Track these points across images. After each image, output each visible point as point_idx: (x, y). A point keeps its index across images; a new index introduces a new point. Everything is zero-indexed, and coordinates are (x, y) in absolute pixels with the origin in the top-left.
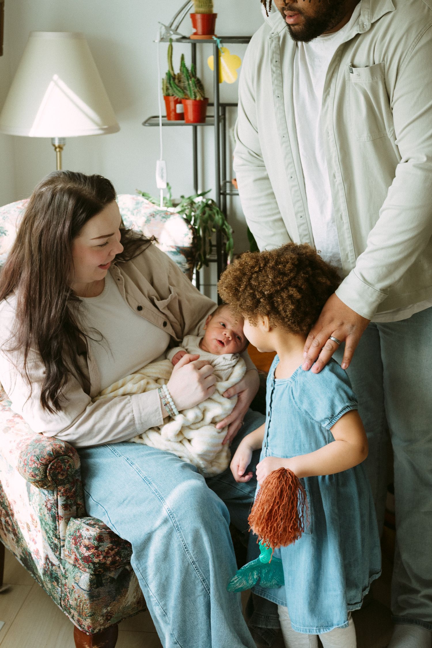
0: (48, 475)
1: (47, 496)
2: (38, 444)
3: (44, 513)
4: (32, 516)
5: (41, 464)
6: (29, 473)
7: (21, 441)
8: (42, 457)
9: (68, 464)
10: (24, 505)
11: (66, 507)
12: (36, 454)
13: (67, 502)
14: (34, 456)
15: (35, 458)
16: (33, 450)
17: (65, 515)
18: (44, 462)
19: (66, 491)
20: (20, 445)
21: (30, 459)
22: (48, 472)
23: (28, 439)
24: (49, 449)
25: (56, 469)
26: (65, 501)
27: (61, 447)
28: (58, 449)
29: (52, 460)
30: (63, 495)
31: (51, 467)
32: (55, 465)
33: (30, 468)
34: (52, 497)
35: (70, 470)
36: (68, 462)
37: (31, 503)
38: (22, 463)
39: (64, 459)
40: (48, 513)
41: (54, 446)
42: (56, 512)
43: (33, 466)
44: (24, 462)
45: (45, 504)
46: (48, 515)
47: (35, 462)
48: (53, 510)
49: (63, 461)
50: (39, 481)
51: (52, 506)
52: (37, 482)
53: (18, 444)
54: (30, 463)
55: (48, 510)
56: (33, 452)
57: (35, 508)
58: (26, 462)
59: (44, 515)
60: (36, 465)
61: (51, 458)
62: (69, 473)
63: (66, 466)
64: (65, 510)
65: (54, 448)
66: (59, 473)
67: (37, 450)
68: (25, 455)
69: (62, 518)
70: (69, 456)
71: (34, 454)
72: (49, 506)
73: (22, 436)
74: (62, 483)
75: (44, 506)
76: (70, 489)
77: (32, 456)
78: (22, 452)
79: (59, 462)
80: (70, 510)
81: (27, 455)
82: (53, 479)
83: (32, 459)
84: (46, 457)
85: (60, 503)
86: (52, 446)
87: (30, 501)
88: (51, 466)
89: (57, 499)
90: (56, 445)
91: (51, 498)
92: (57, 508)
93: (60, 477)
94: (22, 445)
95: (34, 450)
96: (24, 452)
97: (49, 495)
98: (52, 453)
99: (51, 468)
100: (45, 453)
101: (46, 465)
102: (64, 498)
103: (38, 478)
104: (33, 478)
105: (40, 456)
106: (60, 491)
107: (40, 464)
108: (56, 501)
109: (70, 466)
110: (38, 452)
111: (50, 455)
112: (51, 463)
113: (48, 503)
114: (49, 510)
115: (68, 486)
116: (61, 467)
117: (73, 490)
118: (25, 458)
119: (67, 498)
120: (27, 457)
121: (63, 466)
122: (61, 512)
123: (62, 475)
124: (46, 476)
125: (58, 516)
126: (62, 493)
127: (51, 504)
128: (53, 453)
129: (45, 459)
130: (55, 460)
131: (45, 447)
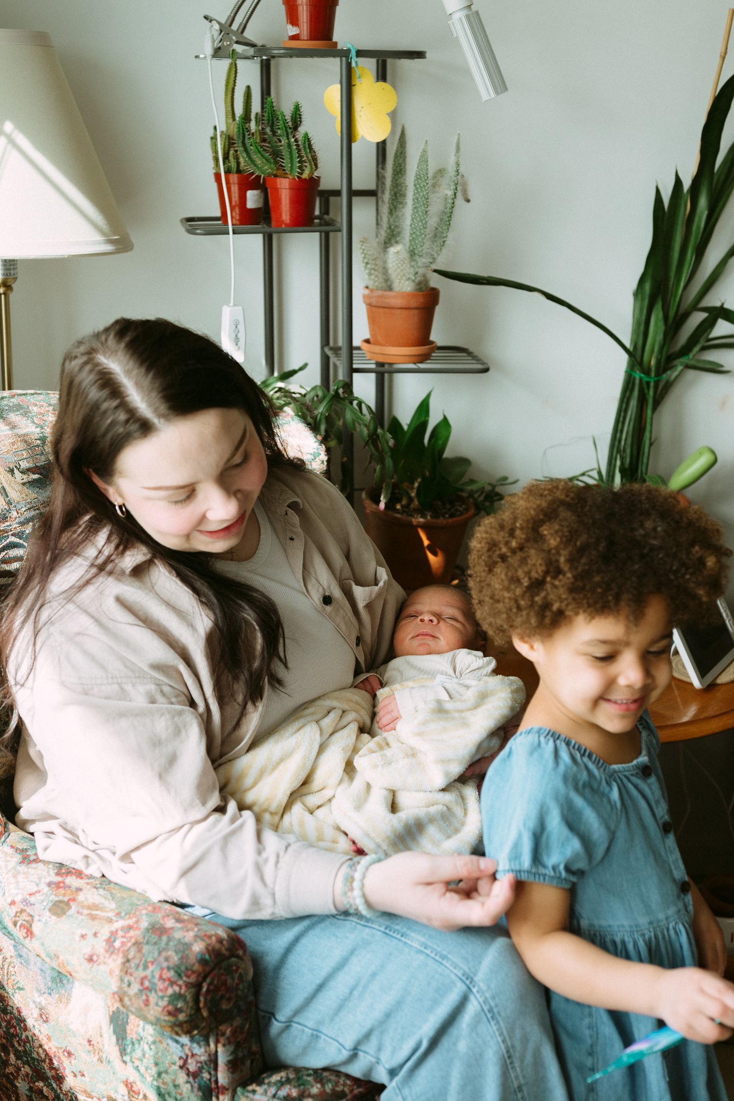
0: (202, 1005)
1: (186, 1048)
2: (165, 938)
3: (174, 1081)
4: (129, 1086)
5: (188, 985)
6: (160, 1009)
7: (114, 934)
8: (187, 969)
9: (237, 976)
10: (100, 1060)
11: (233, 1065)
12: (171, 965)
13: (236, 1055)
14: (169, 968)
15: (171, 974)
16: (160, 953)
17: (231, 1083)
18: (193, 979)
19: (234, 1032)
20: (117, 944)
21: (157, 976)
22: (202, 999)
23: (130, 927)
24: (198, 947)
25: (217, 989)
26: (233, 1053)
27: (220, 941)
28: (218, 946)
29: (209, 973)
30: (230, 1043)
31: (208, 988)
32: (215, 982)
33: (162, 998)
34: (203, 1050)
35: (241, 987)
36: (236, 971)
37: (127, 1058)
38: (136, 988)
39: (230, 966)
40: (187, 1082)
41: (209, 942)
42: (213, 1079)
43: (170, 991)
44: (142, 984)
45: (181, 1063)
46: (188, 1086)
47: (172, 983)
48: (206, 1075)
49: (229, 970)
50: (186, 1022)
51: (200, 1069)
52: (180, 1025)
53: (110, 941)
54: (160, 985)
55: (188, 1075)
56: (162, 959)
57: (142, 1069)
58: (147, 984)
59: (176, 1086)
60: (177, 989)
61: (208, 969)
62: (239, 992)
63: (234, 980)
64: (233, 1073)
65: (209, 945)
66: (222, 997)
67: (171, 953)
68: (141, 968)
69: (227, 1089)
70: (238, 957)
71: (165, 965)
72: (192, 1066)
73: (110, 921)
74: (227, 1017)
75: (177, 1068)
76: (241, 1028)
77: (162, 969)
78: (128, 961)
79: (222, 974)
80: (241, 1071)
81: (146, 967)
82: (211, 1013)
83: (164, 977)
84: (197, 967)
85: (222, 1060)
86: (203, 940)
87: (123, 1052)
88: (209, 985)
89: (216, 1051)
90: (210, 937)
91: (199, 1050)
92: (216, 1069)
93: (225, 1006)
94: (123, 944)
95: (164, 954)
96: (137, 961)
97: (195, 1045)
98: (207, 957)
99: (208, 991)
100: (192, 960)
101: (198, 986)
102: (232, 1048)
103: (182, 1017)
104: (172, 1019)
105: (183, 968)
106: (223, 1034)
107: (186, 986)
108: (213, 1058)
109: (241, 977)
110: (175, 959)
111: (203, 961)
112: (208, 980)
113: (190, 1061)
114: (195, 1075)
115: (237, 1022)
116: (225, 983)
117: (247, 1026)
118: (141, 973)
119: (238, 1046)
120: (148, 972)
121: (229, 981)
122: (223, 1077)
123: (229, 1000)
124: (198, 1010)
125: (218, 1087)
126: (228, 1038)
127: (201, 1062)
128: (210, 956)
129: (193, 972)
130: (216, 971)
131: (188, 946)
